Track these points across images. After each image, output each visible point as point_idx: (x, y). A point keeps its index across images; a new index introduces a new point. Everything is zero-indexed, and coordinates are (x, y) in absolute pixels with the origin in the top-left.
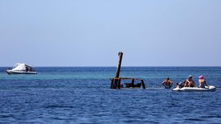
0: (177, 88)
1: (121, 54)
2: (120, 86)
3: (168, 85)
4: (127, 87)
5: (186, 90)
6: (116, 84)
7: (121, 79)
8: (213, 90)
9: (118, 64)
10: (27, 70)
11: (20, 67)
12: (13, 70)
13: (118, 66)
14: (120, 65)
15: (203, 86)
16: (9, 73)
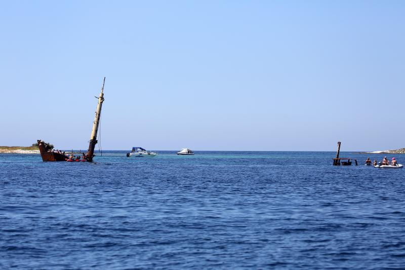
0: (377, 166)
1: (339, 143)
2: (339, 164)
3: (369, 163)
4: (344, 165)
5: (384, 167)
6: (336, 162)
7: (340, 159)
8: (402, 167)
9: (338, 149)
10: (189, 152)
11: (184, 151)
12: (180, 153)
13: (337, 151)
14: (339, 151)
15: (395, 165)
16: (178, 154)
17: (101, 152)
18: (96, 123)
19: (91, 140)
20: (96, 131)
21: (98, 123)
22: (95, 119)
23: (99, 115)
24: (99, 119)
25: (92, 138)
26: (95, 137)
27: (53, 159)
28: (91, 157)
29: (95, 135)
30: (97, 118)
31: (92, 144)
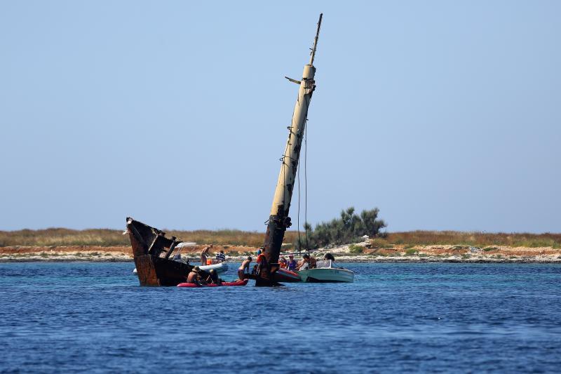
18: (287, 160)
19: (271, 218)
20: (289, 188)
21: (294, 164)
22: (287, 151)
23: (299, 136)
24: (297, 149)
25: (274, 211)
26: (283, 210)
27: (154, 280)
28: (271, 269)
29: (283, 202)
30: (292, 147)
31: (275, 229)
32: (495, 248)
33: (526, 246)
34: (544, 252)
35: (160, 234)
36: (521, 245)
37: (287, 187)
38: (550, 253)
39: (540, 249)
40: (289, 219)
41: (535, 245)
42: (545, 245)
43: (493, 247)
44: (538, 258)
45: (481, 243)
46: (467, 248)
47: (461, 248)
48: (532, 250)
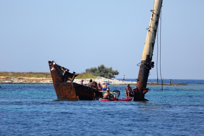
17: (162, 82)
18: (151, 29)
19: (142, 62)
20: (152, 45)
21: (155, 31)
22: (151, 24)
23: (158, 16)
24: (157, 23)
25: (144, 58)
26: (149, 57)
27: (74, 96)
28: (143, 92)
29: (149, 53)
30: (154, 22)
31: (145, 69)
32: (22, 78)
33: (35, 77)
34: (43, 80)
35: (66, 70)
36: (33, 77)
37: (151, 45)
38: (45, 80)
39: (41, 78)
40: (153, 63)
41: (38, 77)
42: (43, 77)
43: (22, 77)
44: (41, 82)
45: (16, 76)
46: (10, 78)
47: (8, 78)
48: (38, 78)
